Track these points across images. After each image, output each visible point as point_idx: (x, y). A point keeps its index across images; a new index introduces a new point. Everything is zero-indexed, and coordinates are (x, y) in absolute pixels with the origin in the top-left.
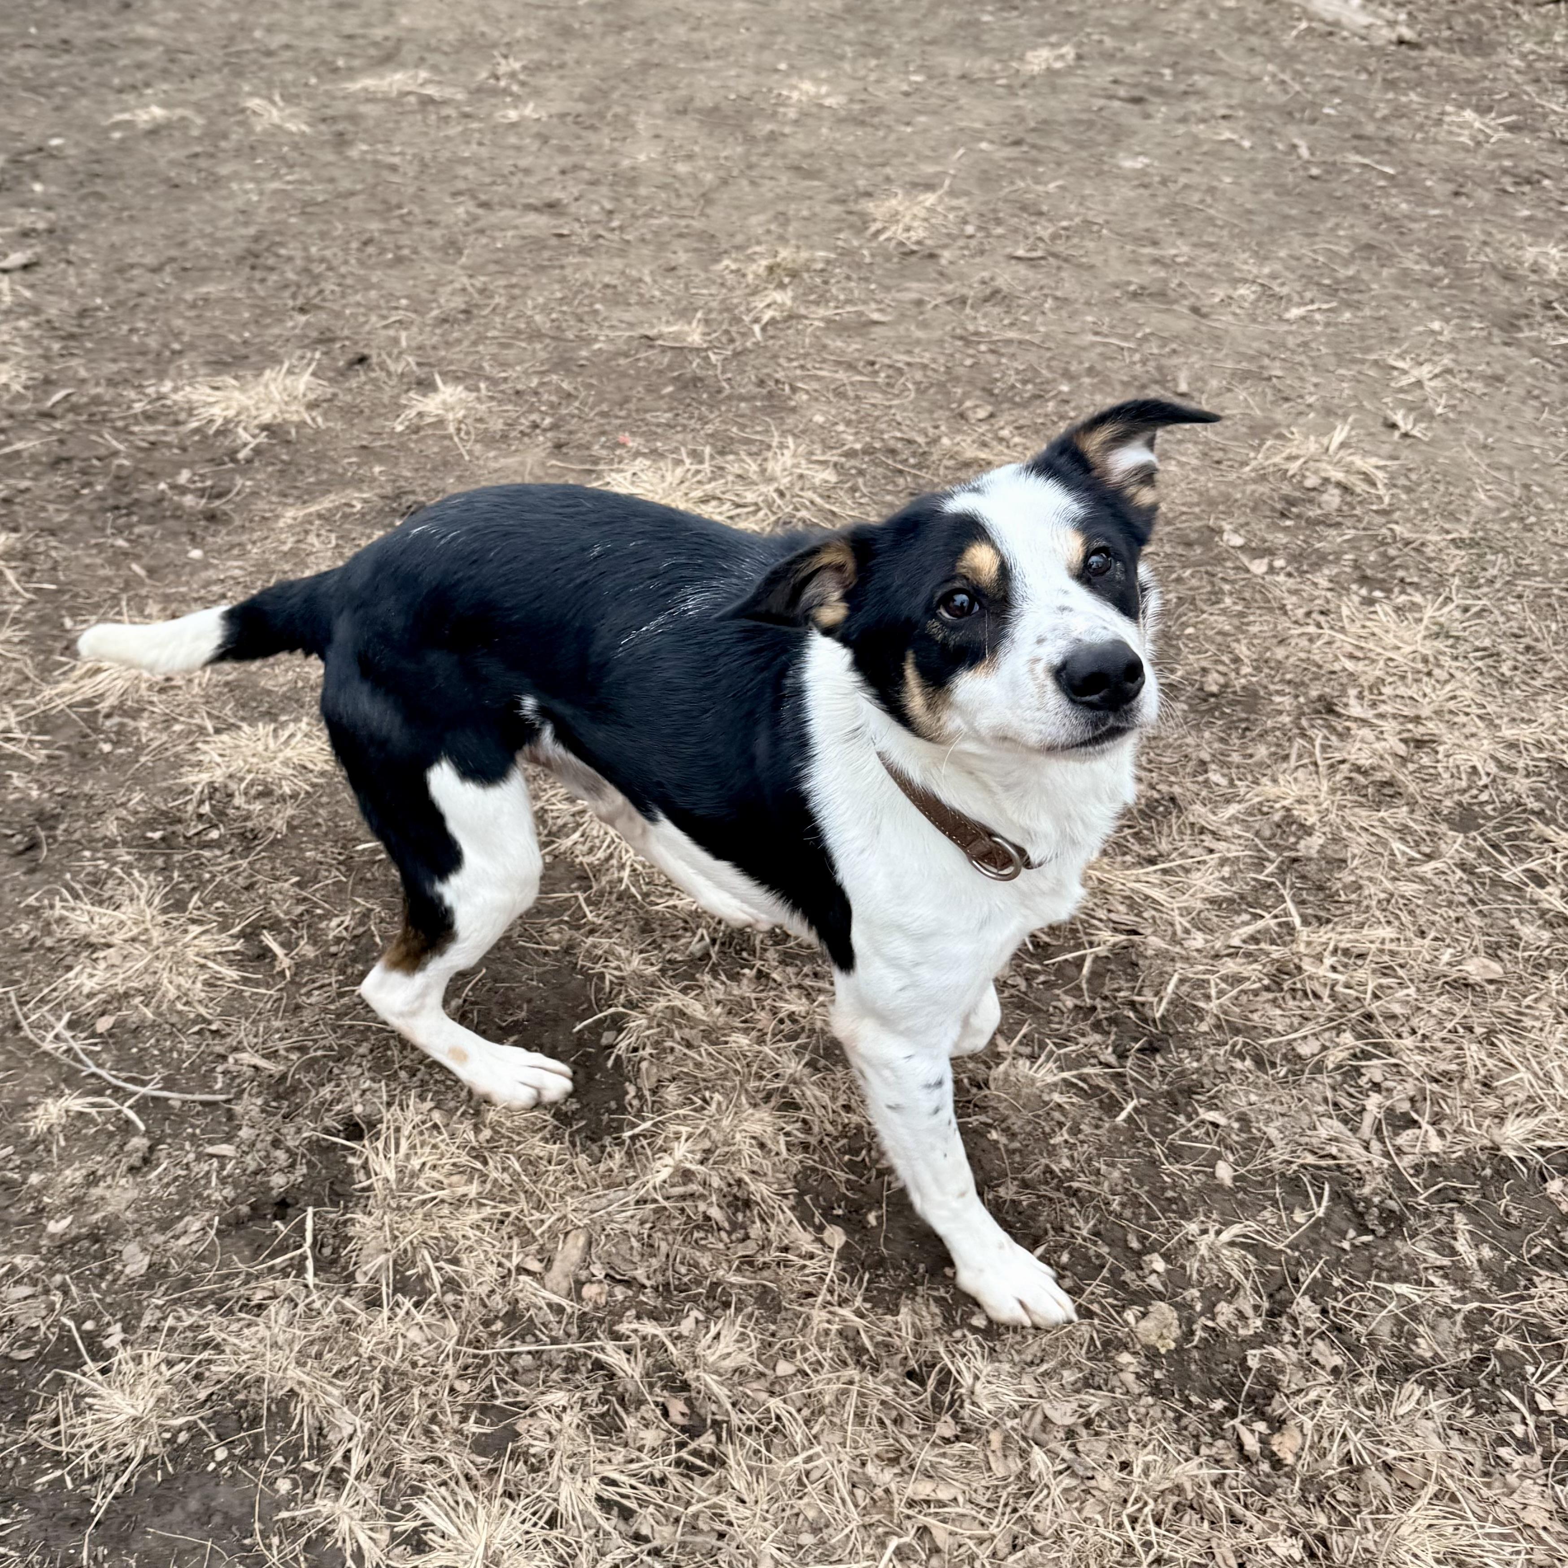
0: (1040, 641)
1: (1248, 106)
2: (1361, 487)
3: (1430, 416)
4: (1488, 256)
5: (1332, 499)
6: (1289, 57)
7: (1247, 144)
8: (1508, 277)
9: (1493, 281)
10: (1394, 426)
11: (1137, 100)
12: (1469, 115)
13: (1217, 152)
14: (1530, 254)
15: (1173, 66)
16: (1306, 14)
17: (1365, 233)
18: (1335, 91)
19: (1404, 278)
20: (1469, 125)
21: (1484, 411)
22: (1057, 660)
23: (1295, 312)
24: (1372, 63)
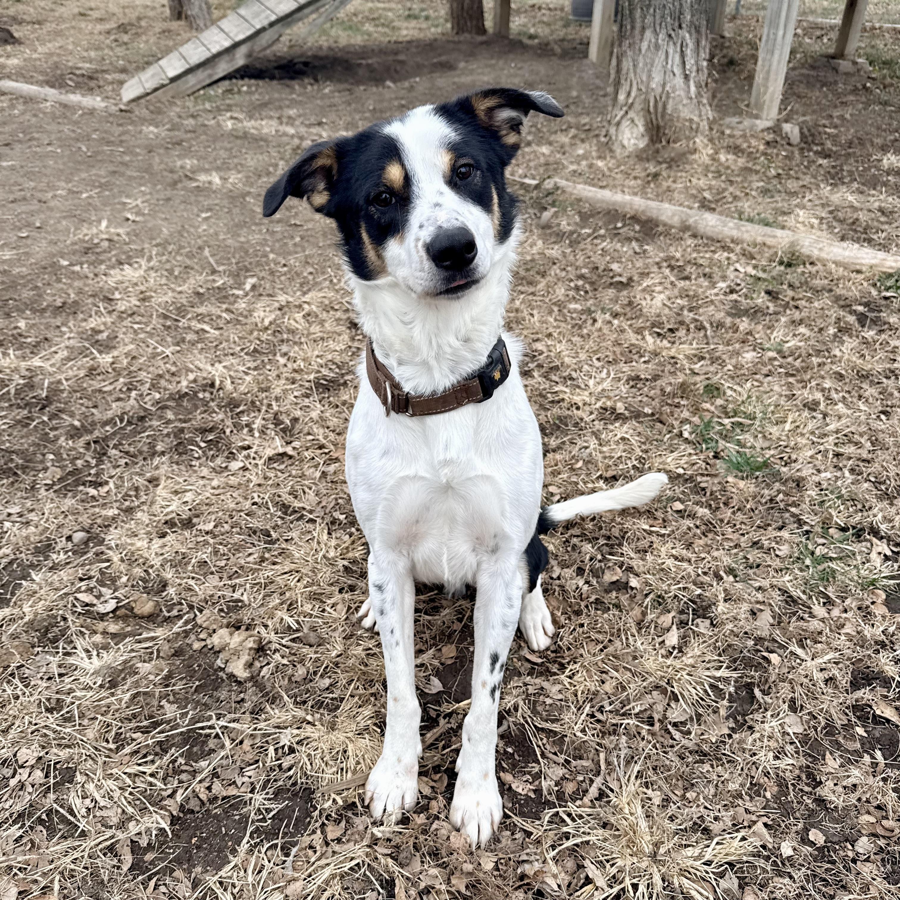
0: (421, 227)
1: (59, 139)
2: (116, 238)
3: (144, 215)
4: (163, 166)
5: (106, 244)
6: (76, 123)
7: (59, 151)
8: (172, 171)
9: (165, 174)
10: (128, 219)
11: (7, 145)
12: (151, 128)
13: (47, 155)
14: (179, 163)
15: (23, 132)
16: (81, 108)
17: (112, 168)
18: (96, 130)
19: (131, 178)
20: (152, 132)
21: (163, 209)
22: (428, 240)
23: (84, 195)
24: (111, 119)
